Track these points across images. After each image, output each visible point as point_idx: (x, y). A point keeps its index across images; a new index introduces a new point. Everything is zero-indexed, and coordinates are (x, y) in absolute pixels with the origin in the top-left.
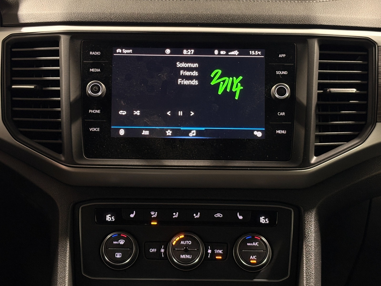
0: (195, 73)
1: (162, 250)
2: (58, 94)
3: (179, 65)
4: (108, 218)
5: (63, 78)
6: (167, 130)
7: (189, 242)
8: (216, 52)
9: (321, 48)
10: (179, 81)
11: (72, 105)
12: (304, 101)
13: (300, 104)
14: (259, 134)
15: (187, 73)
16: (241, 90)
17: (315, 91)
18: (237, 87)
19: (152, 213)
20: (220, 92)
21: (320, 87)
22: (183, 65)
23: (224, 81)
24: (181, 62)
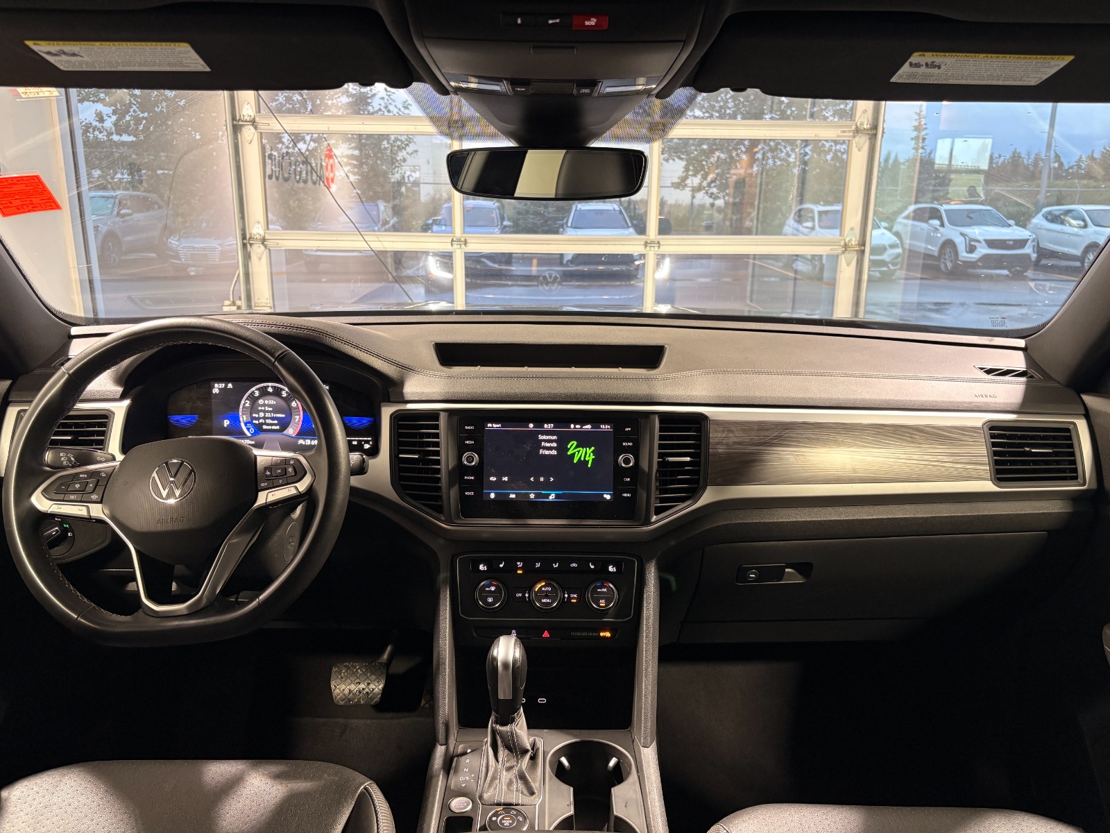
0: (555, 445)
1: (527, 595)
2: (438, 462)
3: (541, 437)
4: (482, 567)
5: (442, 449)
6: (531, 493)
7: (550, 589)
8: (572, 426)
9: (661, 422)
10: (541, 451)
11: (451, 473)
12: (646, 469)
13: (643, 471)
14: (608, 497)
15: (548, 445)
16: (593, 459)
17: (656, 459)
18: (589, 456)
19: (518, 563)
20: (575, 461)
21: (660, 455)
22: (544, 437)
23: (579, 451)
24: (542, 435)
